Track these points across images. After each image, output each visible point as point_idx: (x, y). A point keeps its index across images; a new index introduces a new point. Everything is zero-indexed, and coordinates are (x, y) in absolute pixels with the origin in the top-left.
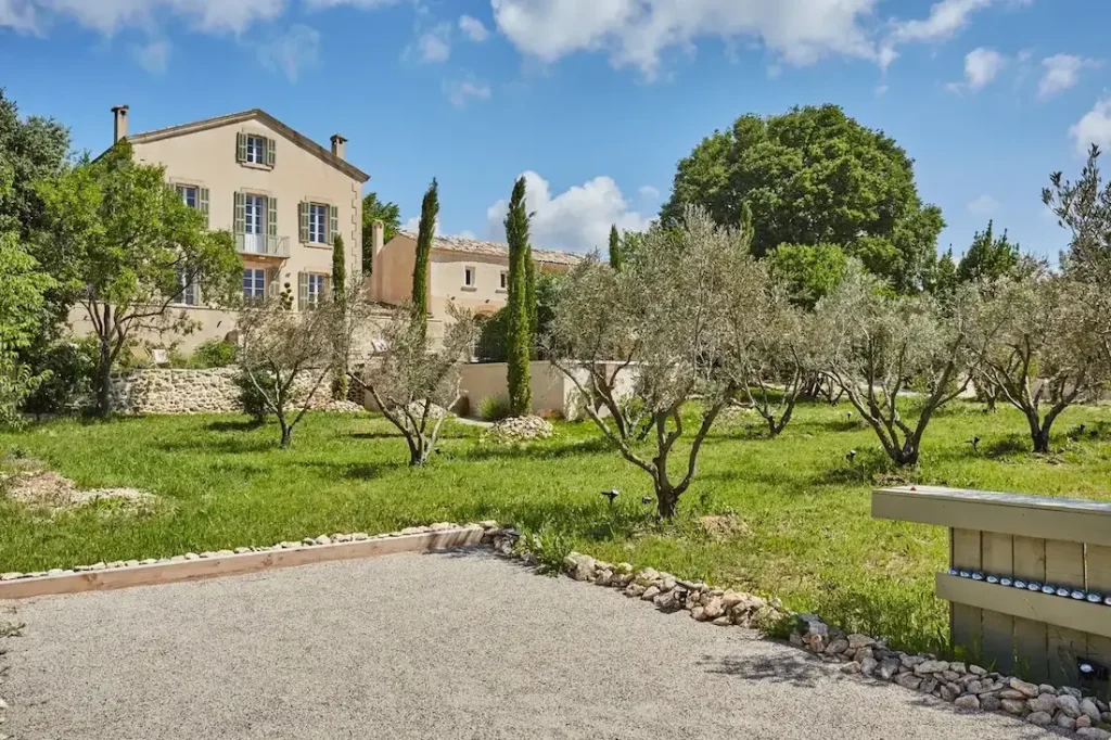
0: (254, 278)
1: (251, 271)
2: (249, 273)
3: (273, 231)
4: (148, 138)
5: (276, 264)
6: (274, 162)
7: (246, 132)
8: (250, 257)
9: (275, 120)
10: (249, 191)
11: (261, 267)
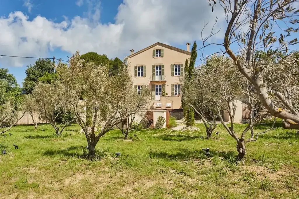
0: (159, 87)
1: (158, 85)
2: (157, 86)
3: (163, 74)
4: (131, 56)
5: (164, 83)
6: (163, 55)
7: (155, 49)
8: (157, 82)
9: (163, 44)
10: (157, 64)
11: (160, 84)
